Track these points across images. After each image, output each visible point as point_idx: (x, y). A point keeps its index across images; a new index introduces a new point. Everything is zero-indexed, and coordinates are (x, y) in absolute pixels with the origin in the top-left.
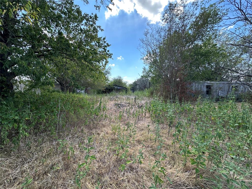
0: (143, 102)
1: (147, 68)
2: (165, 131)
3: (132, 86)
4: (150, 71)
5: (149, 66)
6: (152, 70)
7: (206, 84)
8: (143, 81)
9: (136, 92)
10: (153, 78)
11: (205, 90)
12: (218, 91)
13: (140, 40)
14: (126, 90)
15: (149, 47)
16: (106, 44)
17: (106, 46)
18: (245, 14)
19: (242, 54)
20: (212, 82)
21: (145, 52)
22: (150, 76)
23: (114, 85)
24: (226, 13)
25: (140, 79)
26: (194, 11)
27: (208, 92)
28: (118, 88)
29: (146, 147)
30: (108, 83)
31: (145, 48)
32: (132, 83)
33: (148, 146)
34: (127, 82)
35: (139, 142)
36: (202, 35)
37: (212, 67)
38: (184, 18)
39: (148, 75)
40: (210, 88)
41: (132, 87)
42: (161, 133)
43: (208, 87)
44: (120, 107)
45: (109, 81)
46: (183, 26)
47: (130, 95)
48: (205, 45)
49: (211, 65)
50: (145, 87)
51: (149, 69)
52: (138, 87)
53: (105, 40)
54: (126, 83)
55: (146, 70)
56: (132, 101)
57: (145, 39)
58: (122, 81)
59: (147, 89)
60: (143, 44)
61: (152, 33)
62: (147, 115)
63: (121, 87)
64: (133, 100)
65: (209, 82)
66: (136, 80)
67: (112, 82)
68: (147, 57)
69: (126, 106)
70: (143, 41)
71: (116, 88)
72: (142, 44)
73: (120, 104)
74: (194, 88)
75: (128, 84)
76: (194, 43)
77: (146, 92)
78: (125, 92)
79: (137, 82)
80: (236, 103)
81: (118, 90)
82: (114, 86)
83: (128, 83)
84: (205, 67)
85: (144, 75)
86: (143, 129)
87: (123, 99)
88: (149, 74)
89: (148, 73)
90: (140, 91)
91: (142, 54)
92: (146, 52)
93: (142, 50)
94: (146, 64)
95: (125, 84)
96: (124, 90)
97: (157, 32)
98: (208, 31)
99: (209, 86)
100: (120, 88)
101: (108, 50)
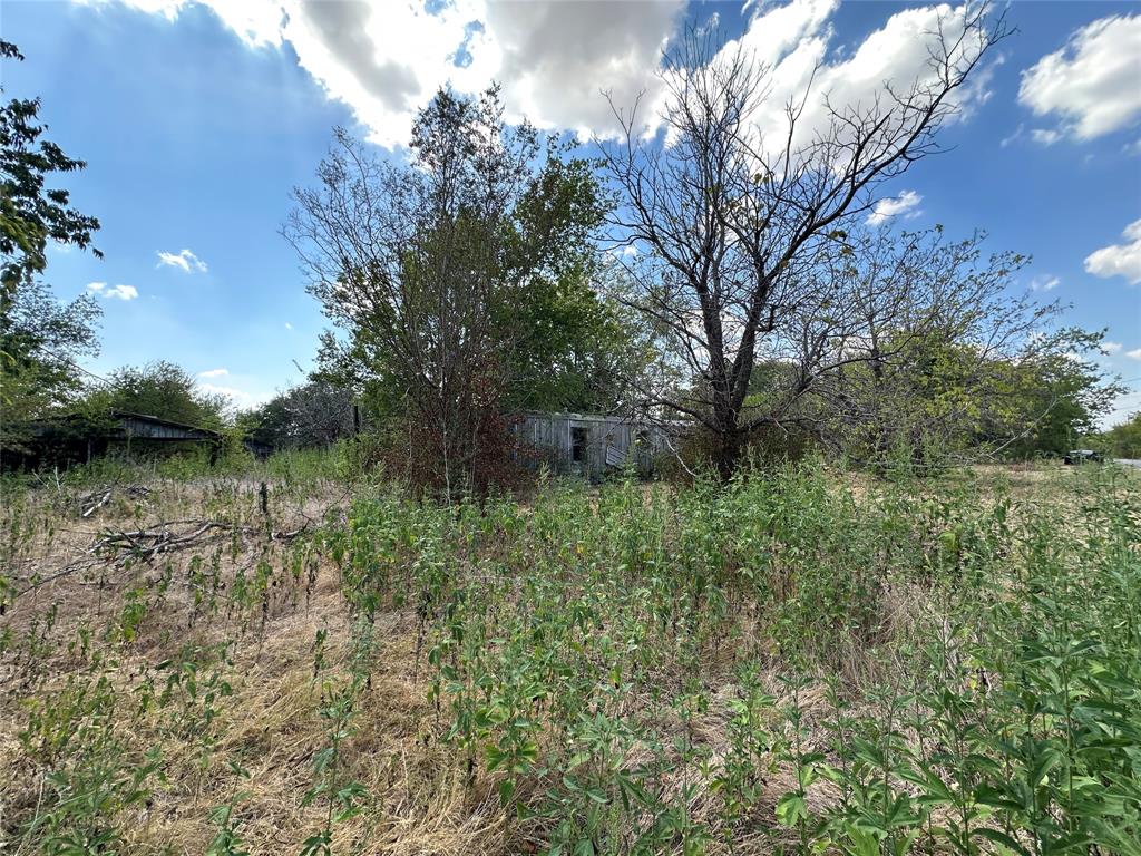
0: (314, 508)
1: (344, 338)
2: (407, 643)
3: (256, 425)
4: (359, 354)
5: (354, 331)
6: (367, 350)
7: (573, 424)
8: (325, 399)
9: (278, 459)
10: (372, 389)
11: (569, 443)
12: (603, 447)
13: (294, 195)
14: (215, 449)
15: (345, 241)
16: (33, 147)
17: (35, 160)
18: (650, 221)
19: (654, 337)
20: (588, 418)
21: (324, 259)
22: (359, 380)
23: (119, 416)
24: (613, 205)
25: (306, 389)
26: (524, 159)
27: (578, 453)
28: (155, 436)
29: (292, 760)
30: (64, 400)
31: (323, 242)
32: (255, 409)
33: (310, 749)
34: (226, 401)
35: (254, 745)
36: (555, 251)
37: (587, 363)
38: (492, 169)
39: (350, 374)
40: (583, 438)
41: (259, 432)
42: (387, 655)
43: (579, 434)
44: (147, 555)
45: (77, 385)
46: (491, 196)
47: (240, 473)
48: (565, 288)
49: (586, 361)
50: (334, 431)
51: (355, 343)
52: (294, 429)
53: (30, 122)
54: (217, 407)
55: (337, 345)
56: (244, 511)
57: (324, 199)
58: (187, 395)
59: (344, 442)
60: (314, 218)
61: (362, 184)
62: (326, 575)
63: (173, 426)
64: (255, 504)
65: (579, 416)
66: (287, 395)
67: (100, 397)
68: (344, 289)
69: (197, 544)
70: (314, 207)
71: (130, 432)
72: (305, 216)
73: (148, 533)
74: (534, 437)
75: (228, 414)
76: (533, 273)
77: (338, 458)
78: (204, 458)
79: (287, 402)
80: (641, 488)
81: (150, 448)
82: (121, 423)
83: (230, 407)
84: (568, 363)
85: (325, 370)
86: (290, 661)
87: (184, 498)
88: (354, 371)
89: (346, 366)
90: (303, 449)
91: (308, 268)
92: (329, 260)
93: (309, 247)
94: (335, 320)
95: (210, 410)
96: (201, 444)
97: (388, 185)
98: (571, 244)
99: (581, 430)
100: (169, 436)
101: (63, 189)
